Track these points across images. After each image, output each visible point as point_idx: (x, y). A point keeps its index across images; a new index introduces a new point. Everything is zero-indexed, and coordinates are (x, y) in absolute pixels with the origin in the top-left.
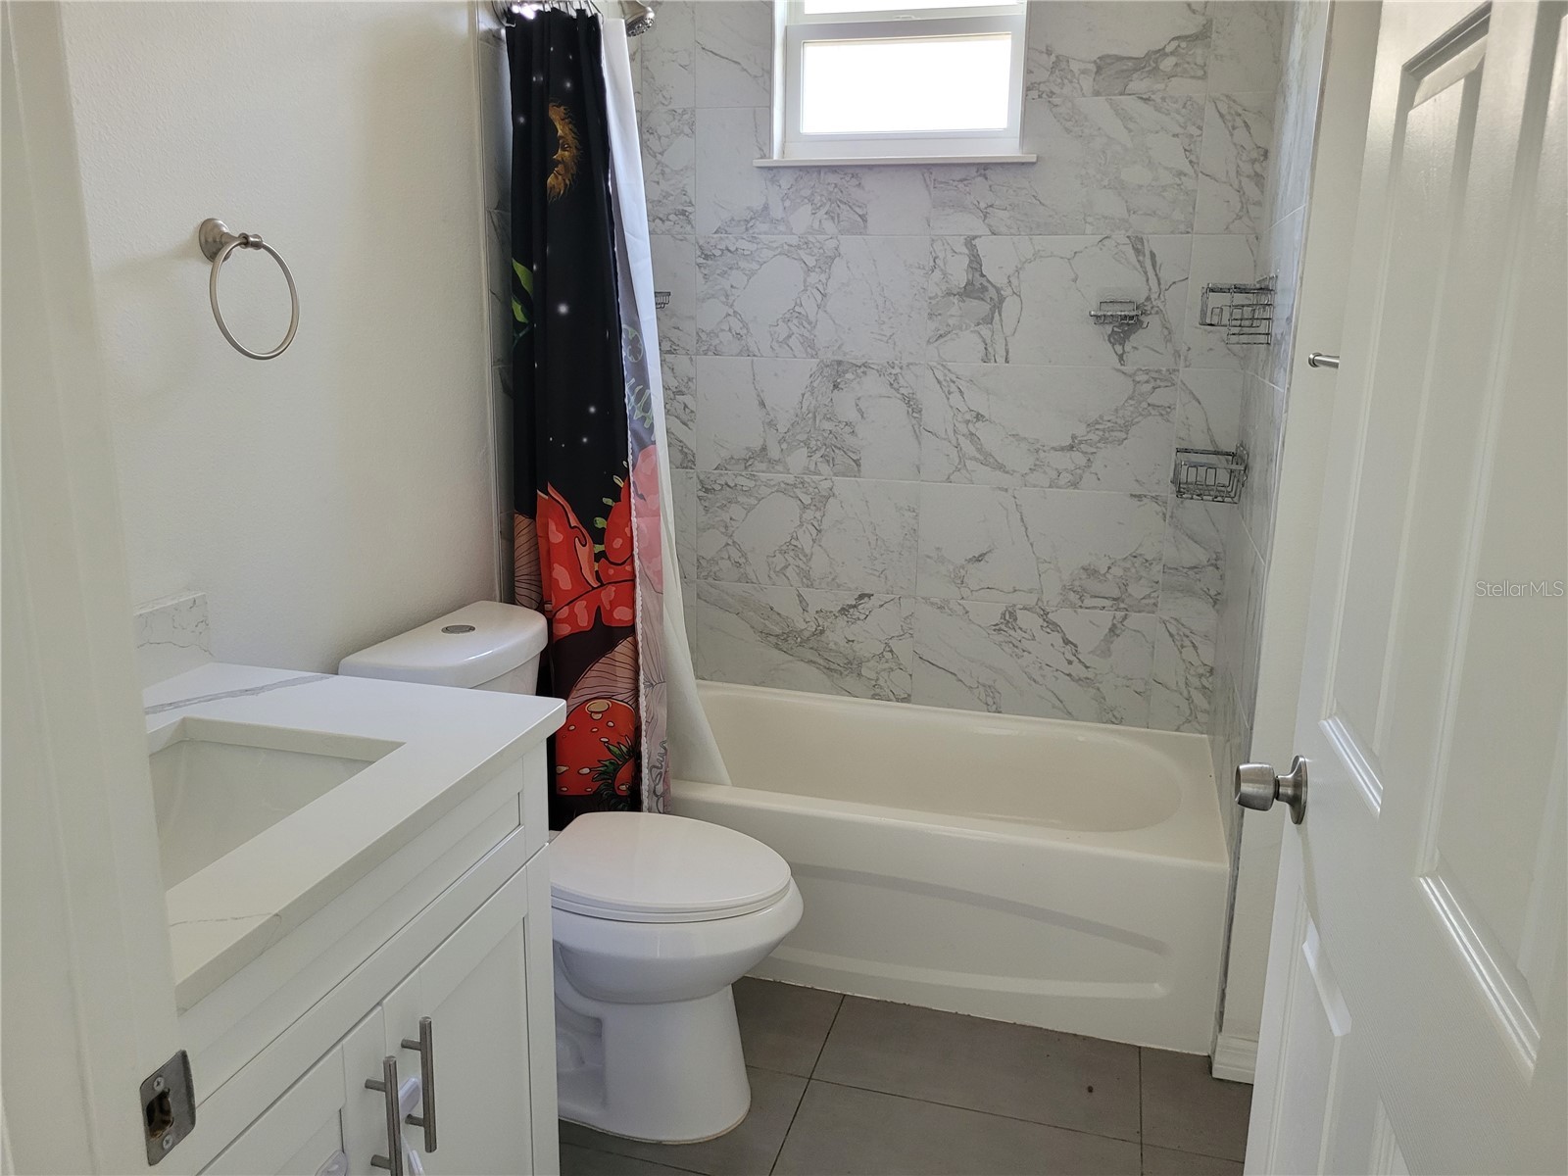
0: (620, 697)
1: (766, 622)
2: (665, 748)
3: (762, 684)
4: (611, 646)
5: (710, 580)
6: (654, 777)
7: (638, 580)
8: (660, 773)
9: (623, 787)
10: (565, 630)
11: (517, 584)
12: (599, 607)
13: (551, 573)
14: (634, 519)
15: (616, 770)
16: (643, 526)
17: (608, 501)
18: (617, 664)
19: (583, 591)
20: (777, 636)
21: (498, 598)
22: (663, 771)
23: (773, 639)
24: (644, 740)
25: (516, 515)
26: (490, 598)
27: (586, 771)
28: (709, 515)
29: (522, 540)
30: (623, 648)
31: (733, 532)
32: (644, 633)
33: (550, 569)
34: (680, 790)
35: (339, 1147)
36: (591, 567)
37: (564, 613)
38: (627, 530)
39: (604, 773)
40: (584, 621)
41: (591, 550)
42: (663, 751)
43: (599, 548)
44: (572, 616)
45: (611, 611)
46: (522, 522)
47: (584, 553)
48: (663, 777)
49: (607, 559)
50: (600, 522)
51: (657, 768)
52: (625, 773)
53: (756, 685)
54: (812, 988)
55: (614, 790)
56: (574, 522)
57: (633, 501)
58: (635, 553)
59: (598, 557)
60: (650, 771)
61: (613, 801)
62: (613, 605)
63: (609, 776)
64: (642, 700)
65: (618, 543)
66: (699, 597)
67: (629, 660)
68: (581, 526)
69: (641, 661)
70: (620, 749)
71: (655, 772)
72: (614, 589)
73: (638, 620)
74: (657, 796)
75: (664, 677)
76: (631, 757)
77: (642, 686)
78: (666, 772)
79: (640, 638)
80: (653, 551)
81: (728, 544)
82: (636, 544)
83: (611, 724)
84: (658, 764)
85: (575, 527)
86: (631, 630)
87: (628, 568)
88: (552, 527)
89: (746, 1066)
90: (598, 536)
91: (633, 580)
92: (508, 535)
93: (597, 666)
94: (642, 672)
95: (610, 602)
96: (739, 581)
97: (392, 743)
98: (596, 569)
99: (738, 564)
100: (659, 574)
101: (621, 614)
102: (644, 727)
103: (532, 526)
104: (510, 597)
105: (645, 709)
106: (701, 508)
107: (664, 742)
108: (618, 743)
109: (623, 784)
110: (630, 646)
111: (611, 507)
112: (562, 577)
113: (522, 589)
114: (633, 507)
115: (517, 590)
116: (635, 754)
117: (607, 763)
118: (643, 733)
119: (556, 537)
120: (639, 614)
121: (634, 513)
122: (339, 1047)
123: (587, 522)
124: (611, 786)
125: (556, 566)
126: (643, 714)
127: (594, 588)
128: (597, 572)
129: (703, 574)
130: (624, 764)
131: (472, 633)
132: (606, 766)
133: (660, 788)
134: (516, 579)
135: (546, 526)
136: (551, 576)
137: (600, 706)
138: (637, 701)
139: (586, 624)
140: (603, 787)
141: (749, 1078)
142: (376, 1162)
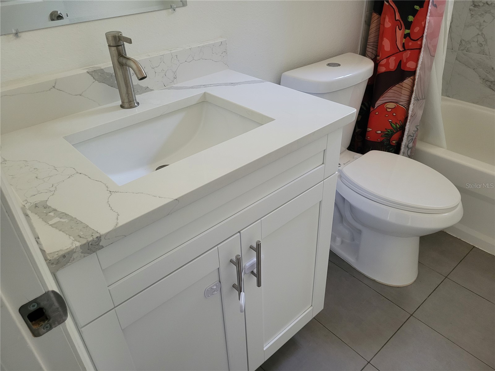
0: (401, 103)
1: (488, 75)
2: (417, 128)
3: (477, 103)
4: (402, 79)
5: (465, 52)
6: (409, 140)
7: (423, 49)
8: (412, 139)
9: (394, 142)
10: (382, 69)
11: (368, 46)
12: (401, 61)
13: (382, 42)
14: (428, 18)
15: (392, 135)
16: (432, 21)
17: (417, 7)
18: (403, 88)
19: (395, 52)
20: (492, 82)
21: (359, 52)
22: (414, 138)
23: (489, 83)
24: (408, 123)
25: (373, 13)
26: (355, 52)
27: (379, 132)
28: (473, 19)
29: (373, 26)
30: (407, 82)
31: (483, 28)
32: (420, 76)
33: (382, 40)
34: (421, 146)
35: (217, 279)
36: (401, 41)
37: (384, 62)
38: (423, 23)
39: (387, 134)
40: (392, 65)
41: (404, 31)
42: (416, 129)
43: (407, 31)
44: (388, 64)
45: (406, 63)
46: (375, 16)
47: (399, 34)
48: (413, 140)
49: (410, 37)
50: (411, 18)
51: (411, 136)
52: (396, 136)
53: (474, 103)
54: (460, 239)
55: (390, 142)
56: (398, 17)
57: (430, 8)
58: (425, 35)
59: (406, 36)
60: (408, 137)
61: (388, 147)
62: (408, 60)
63: (389, 136)
64: (411, 106)
65: (417, 29)
66: (457, 59)
67: (409, 87)
68: (401, 20)
69: (415, 88)
70: (396, 126)
71: (410, 138)
72: (410, 52)
73: (418, 69)
74: (408, 148)
75: (426, 97)
76: (400, 130)
77: (413, 100)
78: (415, 138)
79: (417, 77)
80: (435, 35)
81: (479, 34)
82: (426, 30)
83: (394, 114)
84: (412, 135)
85: (398, 20)
86: (413, 73)
87: (419, 42)
88: (387, 20)
89: (419, 262)
90: (408, 25)
91: (420, 49)
92: (368, 23)
93: (394, 88)
94: (414, 93)
95: (407, 59)
96: (479, 53)
97: (270, 118)
98: (404, 41)
99: (481, 45)
100: (435, 47)
101: (410, 65)
102: (409, 118)
103: (379, 19)
104: (364, 53)
105: (412, 110)
106: (470, 15)
107: (417, 126)
108: (396, 123)
109: (394, 141)
110: (411, 81)
111: (418, 10)
112: (387, 44)
113: (369, 49)
114: (429, 11)
115: (367, 49)
116: (402, 129)
117: (389, 130)
118: (408, 121)
119: (388, 24)
120: (419, 66)
121: (429, 14)
122: (216, 247)
123: (404, 17)
124: (389, 140)
125: (385, 39)
126: (410, 112)
127: (400, 51)
128: (404, 43)
129: (462, 48)
130: (397, 132)
131: (339, 67)
132: (389, 132)
133: (411, 145)
134: (368, 44)
135: (385, 18)
136: (382, 44)
137: (392, 105)
138: (409, 106)
139: (393, 68)
140: (385, 140)
141: (418, 268)
142: (234, 286)
